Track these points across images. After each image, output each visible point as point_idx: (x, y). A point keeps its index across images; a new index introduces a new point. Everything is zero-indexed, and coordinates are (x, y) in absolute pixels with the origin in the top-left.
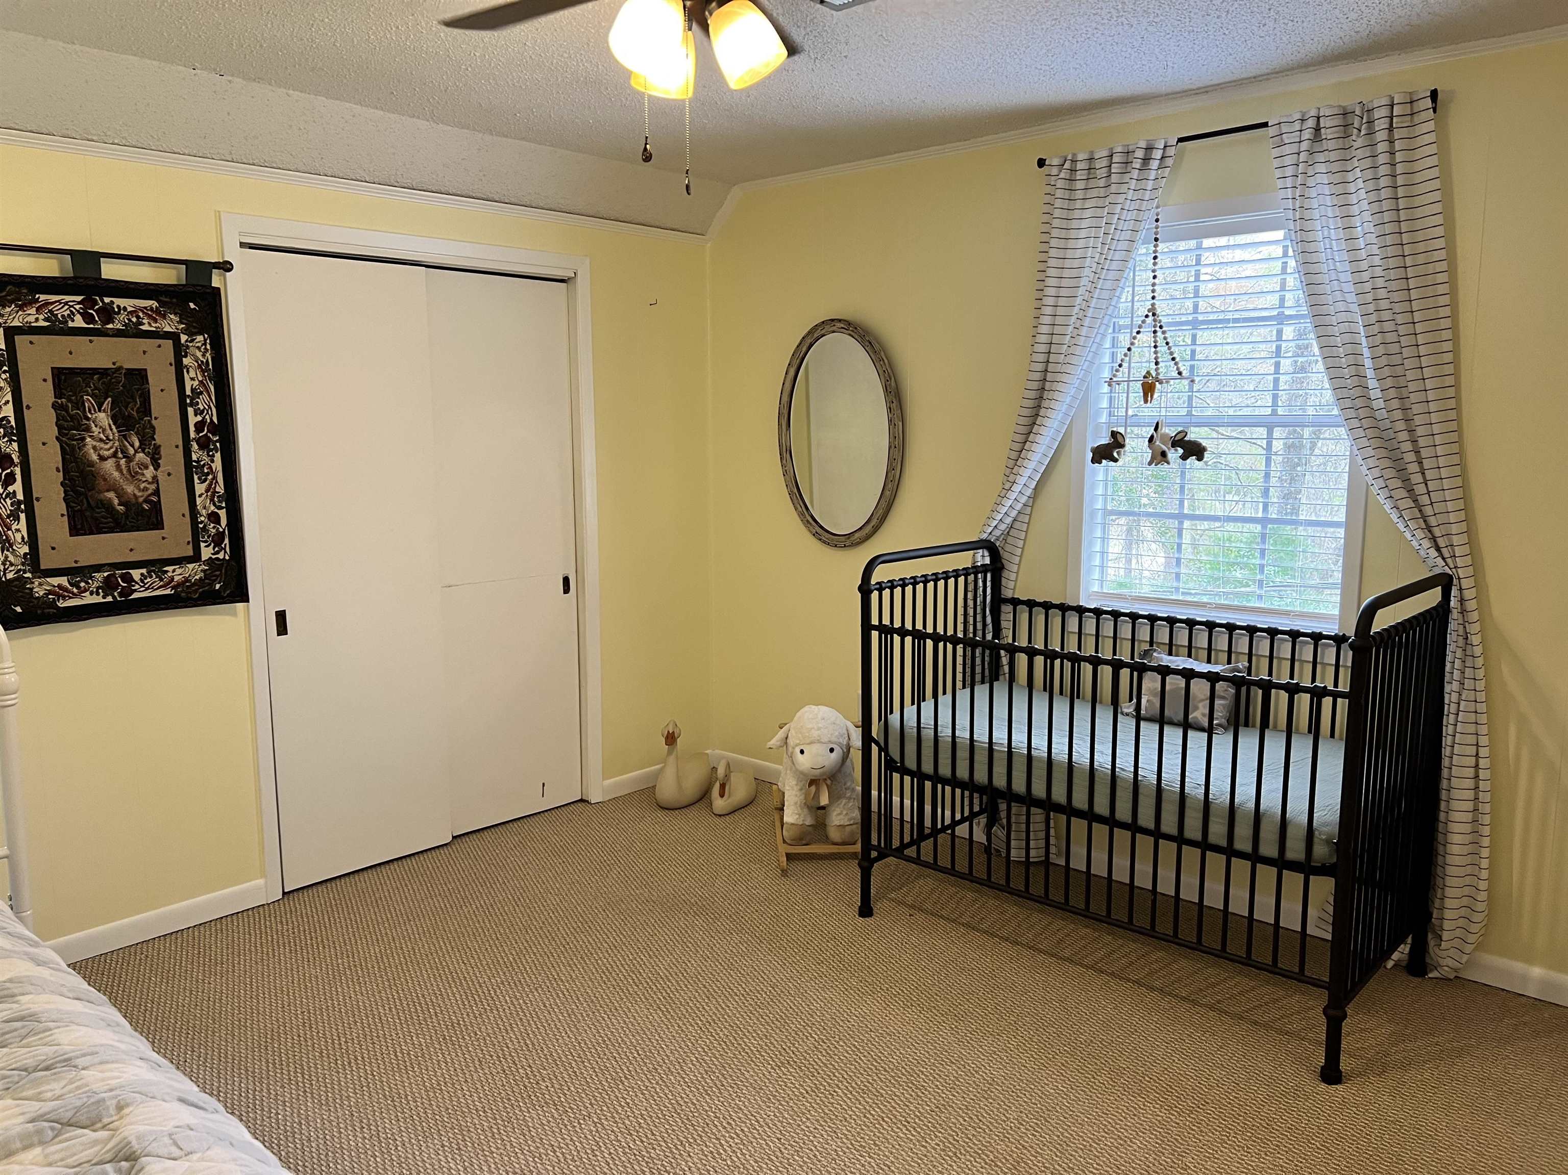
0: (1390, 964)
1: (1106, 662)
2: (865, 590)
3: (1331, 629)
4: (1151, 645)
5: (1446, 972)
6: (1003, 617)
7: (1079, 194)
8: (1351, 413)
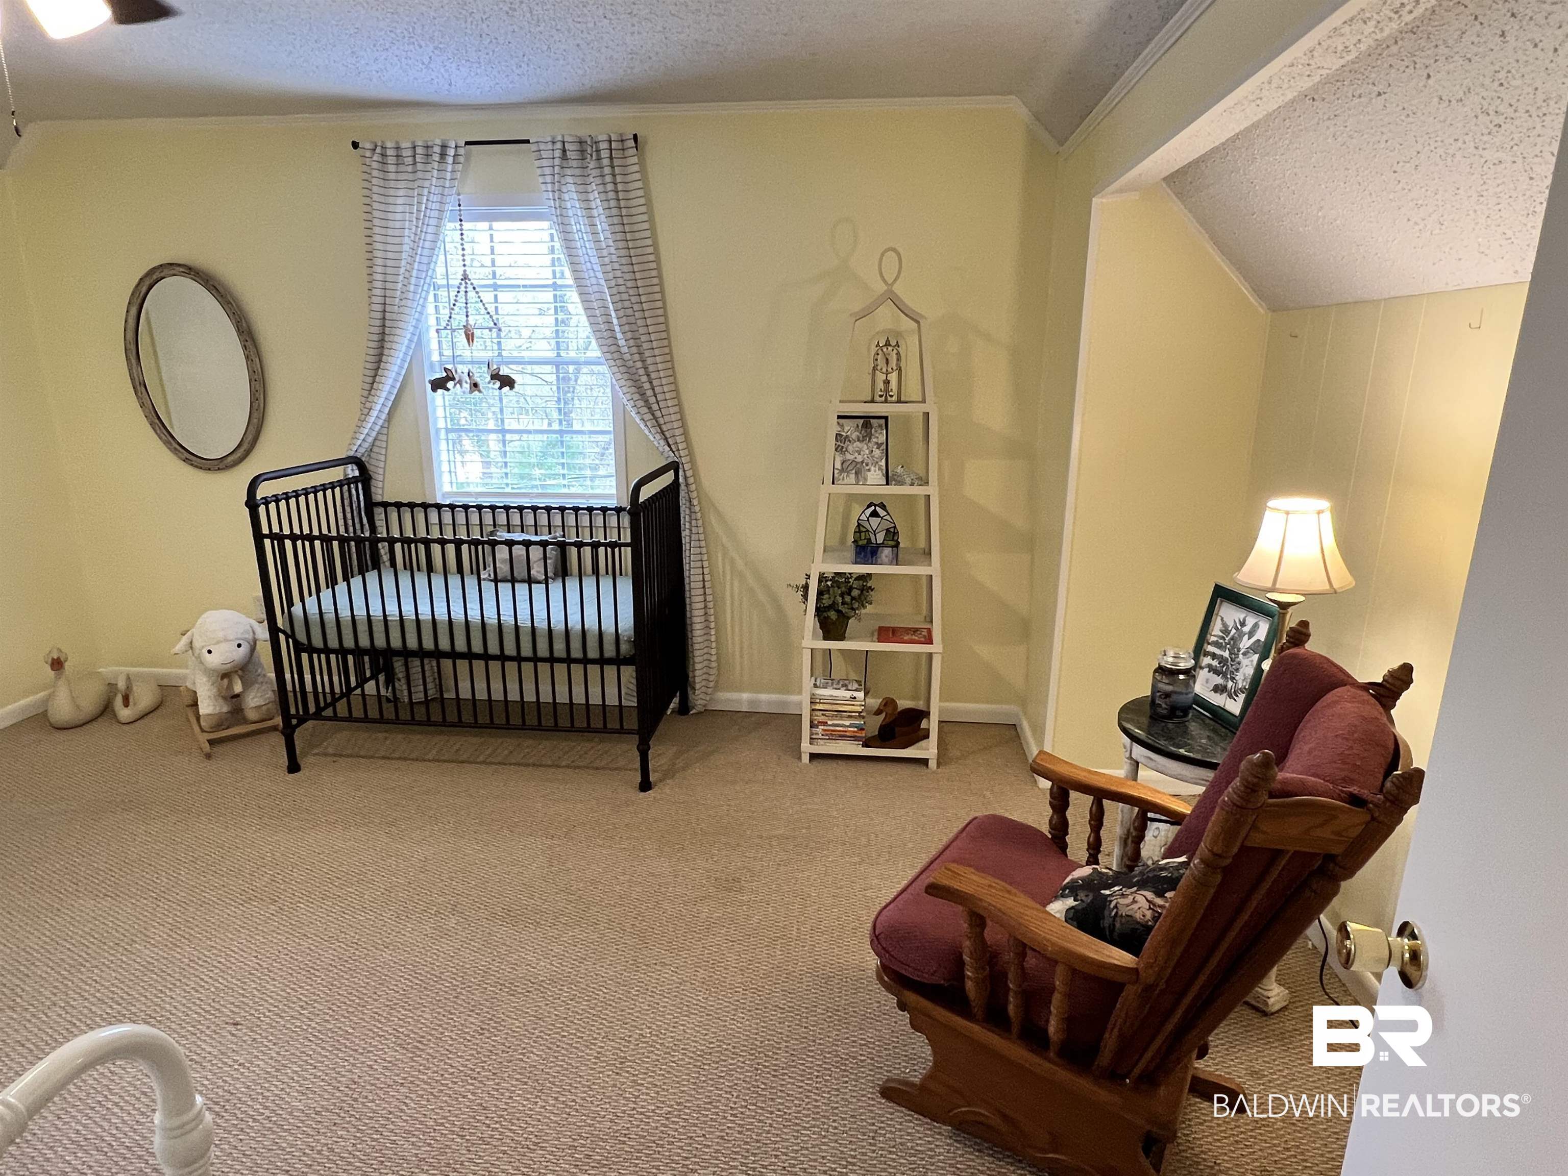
0: (669, 712)
1: (450, 541)
2: (252, 504)
3: (612, 503)
4: (495, 527)
5: (699, 708)
6: (376, 517)
7: (392, 176)
8: (609, 356)
